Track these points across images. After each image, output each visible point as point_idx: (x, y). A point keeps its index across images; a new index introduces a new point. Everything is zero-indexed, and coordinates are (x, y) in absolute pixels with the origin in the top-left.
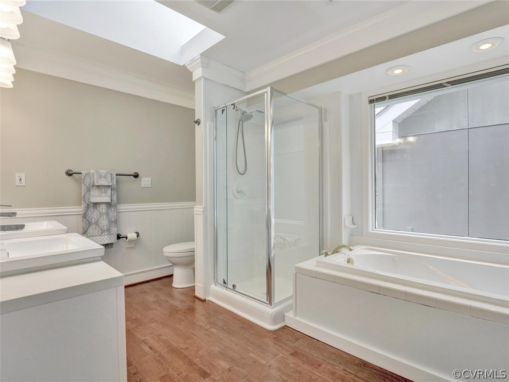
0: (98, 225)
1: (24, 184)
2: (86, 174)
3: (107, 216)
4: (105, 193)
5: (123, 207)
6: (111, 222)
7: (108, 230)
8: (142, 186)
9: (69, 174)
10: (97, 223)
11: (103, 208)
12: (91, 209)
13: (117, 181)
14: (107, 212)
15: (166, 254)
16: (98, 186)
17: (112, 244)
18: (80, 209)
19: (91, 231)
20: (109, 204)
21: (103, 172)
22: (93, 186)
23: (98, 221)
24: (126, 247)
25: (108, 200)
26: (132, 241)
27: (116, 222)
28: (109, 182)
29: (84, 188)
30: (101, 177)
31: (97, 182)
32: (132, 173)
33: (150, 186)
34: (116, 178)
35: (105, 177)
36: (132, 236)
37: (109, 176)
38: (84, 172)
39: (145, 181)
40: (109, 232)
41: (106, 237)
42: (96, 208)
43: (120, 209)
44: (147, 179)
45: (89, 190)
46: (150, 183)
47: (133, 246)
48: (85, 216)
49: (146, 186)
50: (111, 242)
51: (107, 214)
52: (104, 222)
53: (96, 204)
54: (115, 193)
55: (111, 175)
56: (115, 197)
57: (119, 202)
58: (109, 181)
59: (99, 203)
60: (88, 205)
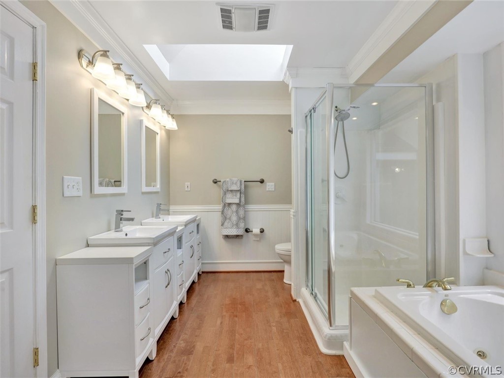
0: (230, 220)
1: (189, 190)
2: (224, 182)
3: (237, 213)
4: (236, 196)
5: (251, 207)
6: (239, 218)
7: (237, 225)
8: (267, 190)
9: (215, 182)
10: (230, 219)
11: (234, 207)
12: (227, 208)
13: (245, 187)
14: (237, 210)
15: (277, 251)
16: (231, 191)
17: (242, 236)
18: (220, 207)
19: (226, 224)
20: (238, 205)
21: (235, 179)
22: (228, 190)
23: (231, 217)
24: (254, 239)
25: (237, 201)
26: (256, 235)
27: (245, 219)
28: (238, 188)
29: (222, 192)
30: (233, 183)
31: (230, 187)
32: (259, 180)
33: (273, 190)
34: (244, 184)
35: (236, 184)
36: (256, 231)
37: (239, 182)
38: (222, 181)
39: (270, 186)
40: (237, 226)
41: (235, 230)
42: (230, 207)
43: (248, 209)
44: (271, 184)
45: (225, 194)
46: (273, 187)
47: (258, 239)
48: (223, 212)
49: (271, 190)
50: (241, 234)
51: (237, 212)
52: (234, 218)
53: (230, 204)
54: (244, 196)
55: (241, 182)
56: (243, 199)
57: (247, 202)
58: (239, 186)
59: (232, 203)
60: (225, 205)
